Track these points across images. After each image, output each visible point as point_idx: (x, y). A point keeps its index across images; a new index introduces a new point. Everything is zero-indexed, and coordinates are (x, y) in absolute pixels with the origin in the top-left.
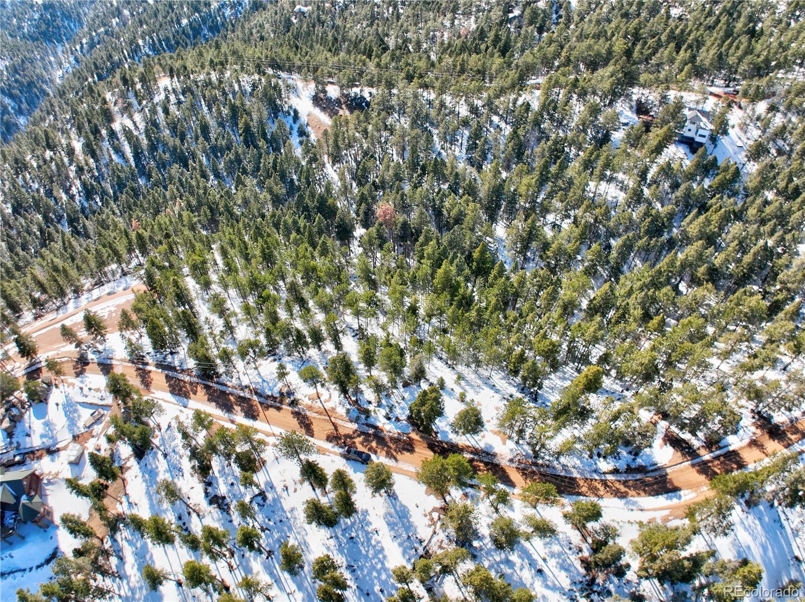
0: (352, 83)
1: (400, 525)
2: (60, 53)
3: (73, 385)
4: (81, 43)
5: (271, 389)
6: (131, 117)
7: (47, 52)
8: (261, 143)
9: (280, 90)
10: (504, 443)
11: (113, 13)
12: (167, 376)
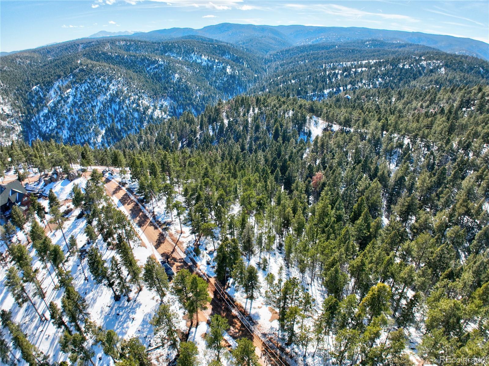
5: (163, 219)
10: (271, 321)
12: (126, 194)
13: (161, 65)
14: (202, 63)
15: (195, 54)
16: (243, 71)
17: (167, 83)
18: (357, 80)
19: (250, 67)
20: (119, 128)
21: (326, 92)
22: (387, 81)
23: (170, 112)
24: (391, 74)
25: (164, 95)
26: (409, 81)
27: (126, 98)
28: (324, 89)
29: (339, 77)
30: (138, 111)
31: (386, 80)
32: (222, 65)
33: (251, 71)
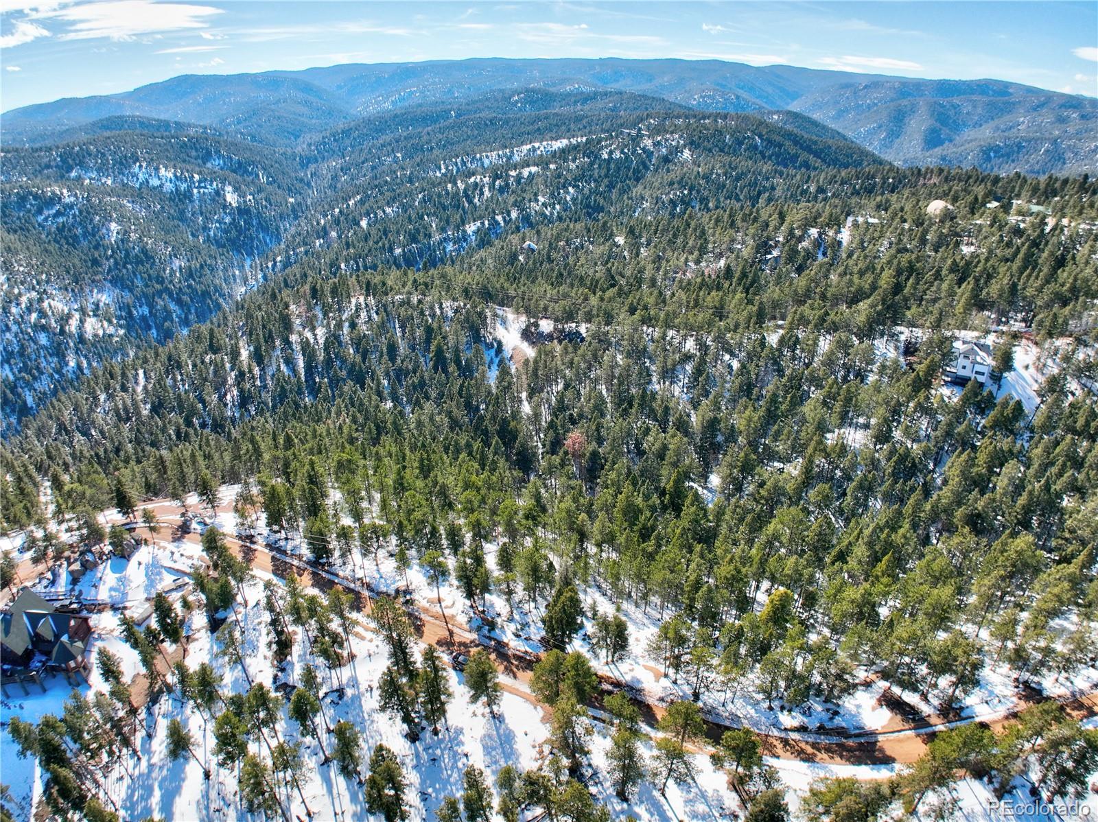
0: (570, 316)
1: (499, 751)
2: (247, 268)
3: (165, 548)
4: (274, 260)
5: (387, 586)
6: (313, 329)
7: (232, 263)
8: (452, 368)
9: (486, 318)
10: (657, 681)
11: (318, 233)
12: (273, 558)
13: (71, 206)
14: (161, 186)
15: (141, 166)
16: (262, 195)
17: (96, 247)
18: (527, 198)
19: (274, 181)
20: (11, 378)
21: (471, 228)
22: (586, 191)
23: (119, 318)
24: (591, 176)
25: (97, 278)
26: (629, 188)
27: (10, 302)
28: (463, 224)
29: (487, 193)
30: (44, 328)
31: (583, 190)
32: (211, 185)
33: (280, 192)
